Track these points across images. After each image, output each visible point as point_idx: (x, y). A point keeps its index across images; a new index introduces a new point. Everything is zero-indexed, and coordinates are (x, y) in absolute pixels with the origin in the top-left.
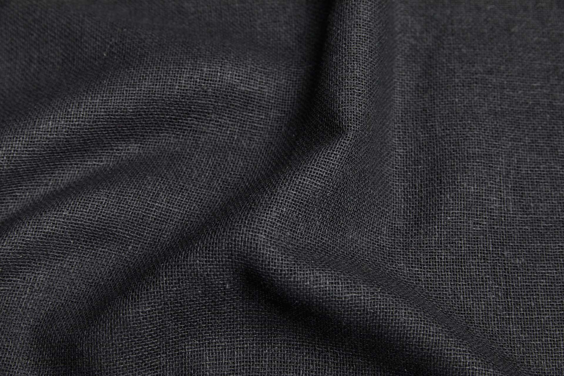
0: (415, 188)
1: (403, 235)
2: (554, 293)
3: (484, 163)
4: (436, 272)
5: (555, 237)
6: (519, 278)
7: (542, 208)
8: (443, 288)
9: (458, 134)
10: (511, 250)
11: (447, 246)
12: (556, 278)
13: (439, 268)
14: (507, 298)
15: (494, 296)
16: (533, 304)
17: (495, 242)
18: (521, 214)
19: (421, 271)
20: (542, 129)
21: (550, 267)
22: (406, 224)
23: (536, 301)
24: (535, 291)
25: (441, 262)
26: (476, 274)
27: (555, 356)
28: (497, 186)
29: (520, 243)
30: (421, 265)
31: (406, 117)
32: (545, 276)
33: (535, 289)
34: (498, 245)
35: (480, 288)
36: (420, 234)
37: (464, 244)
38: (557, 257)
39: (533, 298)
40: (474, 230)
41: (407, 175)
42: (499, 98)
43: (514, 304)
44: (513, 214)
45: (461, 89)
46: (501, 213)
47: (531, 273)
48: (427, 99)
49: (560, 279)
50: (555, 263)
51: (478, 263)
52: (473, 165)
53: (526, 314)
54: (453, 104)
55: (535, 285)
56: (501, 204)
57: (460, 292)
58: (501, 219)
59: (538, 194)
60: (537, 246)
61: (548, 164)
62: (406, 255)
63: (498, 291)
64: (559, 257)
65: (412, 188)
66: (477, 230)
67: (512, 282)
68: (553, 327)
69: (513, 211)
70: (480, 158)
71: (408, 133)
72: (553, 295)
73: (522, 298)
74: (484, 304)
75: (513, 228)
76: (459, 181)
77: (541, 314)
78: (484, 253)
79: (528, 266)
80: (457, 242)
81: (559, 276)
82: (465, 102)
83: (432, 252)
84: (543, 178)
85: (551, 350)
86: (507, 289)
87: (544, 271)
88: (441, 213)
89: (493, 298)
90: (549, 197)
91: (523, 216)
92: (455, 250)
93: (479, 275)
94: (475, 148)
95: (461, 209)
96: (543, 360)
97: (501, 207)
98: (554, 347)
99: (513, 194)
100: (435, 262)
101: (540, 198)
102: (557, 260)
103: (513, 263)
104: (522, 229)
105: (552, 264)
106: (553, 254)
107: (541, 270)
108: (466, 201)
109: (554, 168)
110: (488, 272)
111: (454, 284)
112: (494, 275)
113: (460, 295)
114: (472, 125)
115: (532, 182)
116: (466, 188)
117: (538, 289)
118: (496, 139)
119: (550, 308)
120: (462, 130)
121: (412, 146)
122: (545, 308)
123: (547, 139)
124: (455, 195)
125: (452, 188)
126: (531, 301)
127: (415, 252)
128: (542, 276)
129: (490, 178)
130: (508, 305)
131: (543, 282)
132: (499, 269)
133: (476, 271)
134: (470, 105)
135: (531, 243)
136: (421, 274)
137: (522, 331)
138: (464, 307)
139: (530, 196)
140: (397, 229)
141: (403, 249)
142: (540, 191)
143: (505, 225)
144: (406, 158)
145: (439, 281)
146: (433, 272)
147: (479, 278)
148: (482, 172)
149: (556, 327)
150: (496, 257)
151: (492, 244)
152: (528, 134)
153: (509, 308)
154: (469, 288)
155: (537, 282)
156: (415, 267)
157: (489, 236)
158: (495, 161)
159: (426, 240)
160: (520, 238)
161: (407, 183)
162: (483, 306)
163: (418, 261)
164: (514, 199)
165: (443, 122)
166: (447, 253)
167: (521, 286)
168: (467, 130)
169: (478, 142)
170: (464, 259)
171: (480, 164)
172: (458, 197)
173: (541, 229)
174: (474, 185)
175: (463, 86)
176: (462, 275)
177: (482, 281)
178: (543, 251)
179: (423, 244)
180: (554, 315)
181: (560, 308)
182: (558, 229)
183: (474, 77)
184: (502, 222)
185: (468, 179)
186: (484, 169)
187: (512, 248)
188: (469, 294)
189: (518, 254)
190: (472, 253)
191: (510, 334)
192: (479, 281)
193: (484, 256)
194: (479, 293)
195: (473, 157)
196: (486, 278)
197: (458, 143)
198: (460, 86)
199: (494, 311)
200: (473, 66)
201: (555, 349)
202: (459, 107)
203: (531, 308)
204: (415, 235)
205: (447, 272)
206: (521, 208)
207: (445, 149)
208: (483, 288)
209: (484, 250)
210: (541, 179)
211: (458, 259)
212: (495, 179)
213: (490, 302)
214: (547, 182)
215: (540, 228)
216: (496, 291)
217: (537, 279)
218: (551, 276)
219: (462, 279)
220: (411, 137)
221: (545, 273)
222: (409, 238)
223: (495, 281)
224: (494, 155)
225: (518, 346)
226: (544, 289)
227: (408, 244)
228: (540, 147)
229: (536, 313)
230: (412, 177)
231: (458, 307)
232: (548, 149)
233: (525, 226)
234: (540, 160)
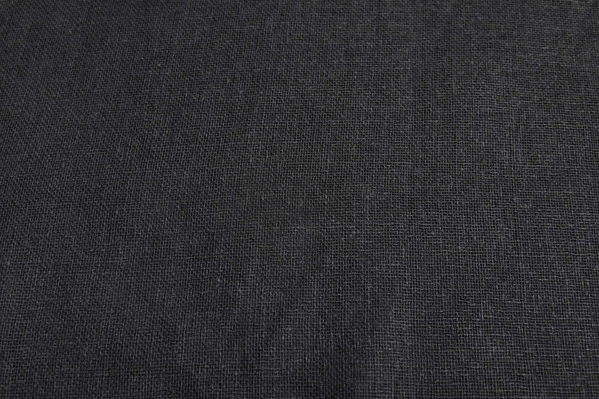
0: (432, 140)
1: (421, 182)
2: (559, 236)
3: (495, 121)
4: (452, 215)
5: (560, 185)
6: (527, 221)
7: (548, 159)
8: (458, 229)
9: (472, 94)
10: (520, 196)
11: (461, 193)
12: (561, 222)
13: (454, 212)
14: (517, 239)
15: (504, 237)
16: (540, 245)
17: (505, 189)
18: (529, 165)
19: (438, 215)
20: (550, 89)
21: (555, 212)
22: (424, 172)
23: (543, 243)
24: (542, 234)
25: (456, 207)
26: (488, 218)
27: (561, 293)
28: (507, 141)
29: (528, 190)
30: (438, 209)
31: (426, 77)
32: (551, 220)
33: (542, 231)
34: (508, 191)
35: (492, 230)
36: (437, 181)
37: (477, 191)
38: (562, 204)
39: (540, 240)
40: (486, 179)
41: (424, 128)
42: (511, 61)
43: (523, 245)
44: (522, 164)
45: (476, 53)
46: (511, 163)
47: (538, 217)
48: (445, 61)
49: (564, 223)
50: (560, 209)
51: (490, 207)
52: (485, 123)
53: (534, 254)
54: (469, 65)
55: (542, 228)
56: (510, 156)
57: (474, 233)
58: (511, 169)
59: (545, 146)
60: (544, 193)
61: (555, 120)
62: (425, 200)
63: (508, 233)
64: (564, 204)
65: (429, 140)
66: (489, 179)
67: (521, 225)
68: (558, 266)
69: (521, 161)
70: (491, 117)
71: (427, 90)
72: (558, 237)
73: (530, 239)
74: (496, 244)
75: (522, 177)
76: (471, 137)
77: (547, 254)
78: (495, 199)
79: (535, 211)
80: (470, 189)
81: (564, 220)
82: (480, 64)
83: (448, 198)
84: (550, 132)
85: (558, 287)
86: (516, 231)
87: (550, 216)
88: (455, 165)
89: (504, 239)
90: (555, 149)
91: (531, 166)
92: (469, 196)
93: (491, 218)
94: (487, 107)
95: (473, 162)
96: (550, 295)
97: (511, 158)
98: (560, 284)
99: (522, 147)
100: (451, 206)
101: (547, 150)
102: (562, 206)
103: (522, 208)
104: (530, 177)
105: (558, 209)
106: (558, 200)
107: (548, 214)
108: (478, 155)
109: (561, 123)
110: (499, 215)
111: (468, 226)
112: (505, 219)
113: (474, 236)
114: (486, 86)
115: (539, 136)
116: (478, 144)
117: (545, 231)
118: (506, 99)
119: (556, 249)
120: (476, 90)
121: (430, 102)
122: (552, 249)
123: (554, 97)
124: (468, 149)
125: (465, 143)
126: (538, 243)
127: (432, 198)
128: (549, 220)
129: (500, 134)
130: (517, 245)
131: (549, 226)
132: (509, 213)
133: (488, 215)
134: (484, 67)
135: (538, 190)
136: (438, 217)
137: (530, 269)
138: (477, 247)
139: (537, 149)
140: (416, 177)
141: (421, 195)
142: (547, 144)
143: (514, 174)
144: (425, 113)
145: (455, 223)
146: (449, 215)
147: (491, 221)
148: (493, 129)
149: (561, 266)
150: (506, 203)
151: (503, 191)
152: (536, 93)
153: (518, 248)
154: (481, 230)
155: (544, 225)
156: (433, 211)
157: (500, 184)
158: (505, 119)
159: (443, 187)
160: (528, 185)
161: (425, 135)
162: (495, 246)
163: (435, 206)
164: (523, 151)
165: (459, 82)
166: (461, 198)
167: (529, 228)
168: (481, 90)
169: (490, 102)
170: (477, 204)
171: (491, 122)
172: (470, 152)
173: (548, 178)
174: (485, 141)
175: (478, 50)
176: (475, 218)
177: (494, 224)
178: (549, 198)
179: (440, 190)
180: (560, 255)
181: (565, 249)
182: (562, 178)
183: (488, 42)
184: (512, 171)
185: (480, 136)
186: (495, 126)
187: (521, 195)
188: (482, 235)
189: (526, 200)
190: (484, 199)
191: (520, 271)
192: (491, 224)
193: (495, 202)
194: (491, 234)
195: (485, 115)
196: (497, 221)
197: (472, 102)
198: (476, 50)
199: (504, 250)
200: (488, 32)
201: (560, 286)
202: (474, 68)
203: (539, 248)
204: (432, 183)
205: (462, 215)
206: (529, 159)
207: (460, 107)
208: (495, 230)
209: (495, 196)
210: (548, 133)
211: (472, 204)
212: (505, 134)
213: (501, 242)
214: (554, 136)
215: (546, 177)
216: (506, 233)
217: (544, 223)
218: (557, 220)
219: (476, 221)
220: (430, 95)
221: (551, 217)
222: (427, 185)
223: (505, 224)
224: (505, 114)
225: (527, 282)
226: (550, 231)
227: (426, 190)
228: (547, 105)
229: (543, 253)
230: (430, 130)
231: (472, 247)
232: (555, 106)
233: (532, 175)
234: (547, 116)
